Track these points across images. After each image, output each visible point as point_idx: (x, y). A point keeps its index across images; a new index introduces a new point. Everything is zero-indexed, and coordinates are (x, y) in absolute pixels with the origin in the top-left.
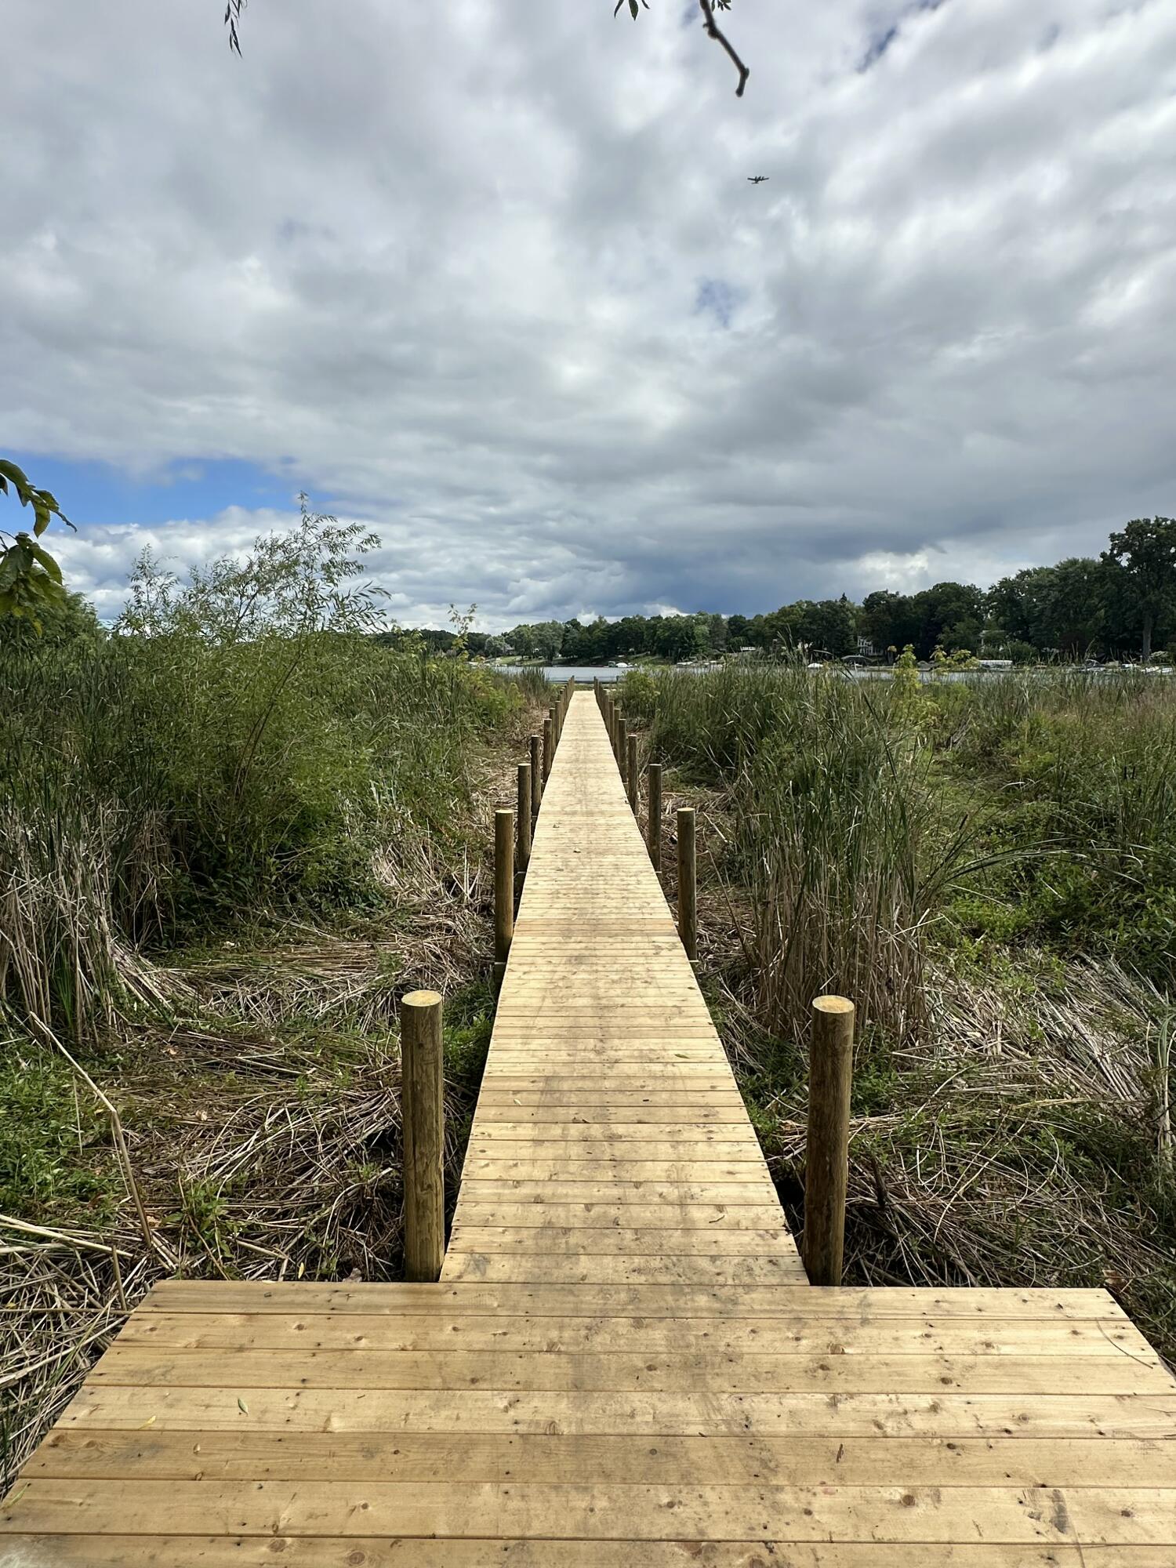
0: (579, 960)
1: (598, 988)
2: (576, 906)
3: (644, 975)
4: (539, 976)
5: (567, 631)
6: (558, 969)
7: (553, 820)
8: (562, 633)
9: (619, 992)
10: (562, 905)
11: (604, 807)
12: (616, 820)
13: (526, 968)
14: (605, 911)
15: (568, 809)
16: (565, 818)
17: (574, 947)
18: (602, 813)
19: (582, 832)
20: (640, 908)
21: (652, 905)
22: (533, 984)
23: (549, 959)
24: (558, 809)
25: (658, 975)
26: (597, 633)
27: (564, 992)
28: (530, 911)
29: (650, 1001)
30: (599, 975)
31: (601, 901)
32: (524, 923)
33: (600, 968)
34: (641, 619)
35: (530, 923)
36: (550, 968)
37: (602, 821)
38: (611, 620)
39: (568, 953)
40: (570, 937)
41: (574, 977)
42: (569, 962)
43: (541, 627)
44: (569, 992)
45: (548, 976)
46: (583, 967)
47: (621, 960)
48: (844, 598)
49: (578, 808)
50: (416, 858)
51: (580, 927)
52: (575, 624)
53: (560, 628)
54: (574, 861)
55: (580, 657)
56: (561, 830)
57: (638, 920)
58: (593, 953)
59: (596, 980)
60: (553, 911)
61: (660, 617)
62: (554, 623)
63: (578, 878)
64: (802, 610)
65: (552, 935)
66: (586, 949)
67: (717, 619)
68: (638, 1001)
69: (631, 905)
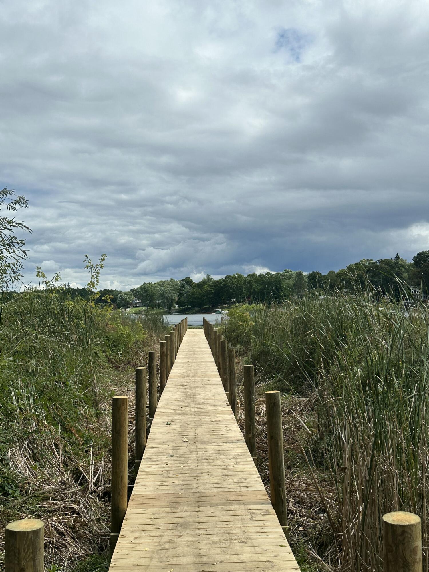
0: (184, 525)
1: (200, 548)
2: (183, 483)
3: (241, 536)
4: (147, 540)
5: (182, 286)
6: (166, 534)
7: (166, 419)
8: (179, 288)
9: (218, 550)
10: (171, 483)
11: (209, 409)
12: (220, 417)
13: (137, 534)
14: (208, 486)
15: (179, 411)
16: (177, 417)
17: (180, 516)
18: (207, 413)
19: (190, 427)
20: (237, 483)
21: (248, 480)
22: (142, 547)
23: (158, 526)
24: (171, 411)
25: (253, 536)
26: (206, 287)
27: (170, 552)
28: (143, 488)
29: (246, 557)
30: (201, 538)
31: (205, 478)
32: (138, 498)
33: (202, 532)
34: (240, 276)
35: (143, 498)
36: (158, 533)
37: (208, 419)
38: (217, 278)
39: (175, 520)
40: (177, 508)
41: (179, 539)
42: (175, 528)
43: (162, 284)
44: (174, 552)
45: (156, 540)
46: (188, 531)
47: (220, 525)
48: (398, 257)
49: (187, 410)
50: (48, 453)
51: (186, 499)
52: (188, 281)
53: (176, 285)
54: (183, 448)
55: (193, 307)
56: (173, 426)
57: (236, 493)
58: (197, 519)
59: (199, 542)
60: (163, 488)
61: (254, 275)
62: (172, 280)
63: (185, 462)
64: (365, 266)
65: (161, 507)
66: (191, 516)
67: (299, 275)
68: (235, 558)
69: (231, 481)
